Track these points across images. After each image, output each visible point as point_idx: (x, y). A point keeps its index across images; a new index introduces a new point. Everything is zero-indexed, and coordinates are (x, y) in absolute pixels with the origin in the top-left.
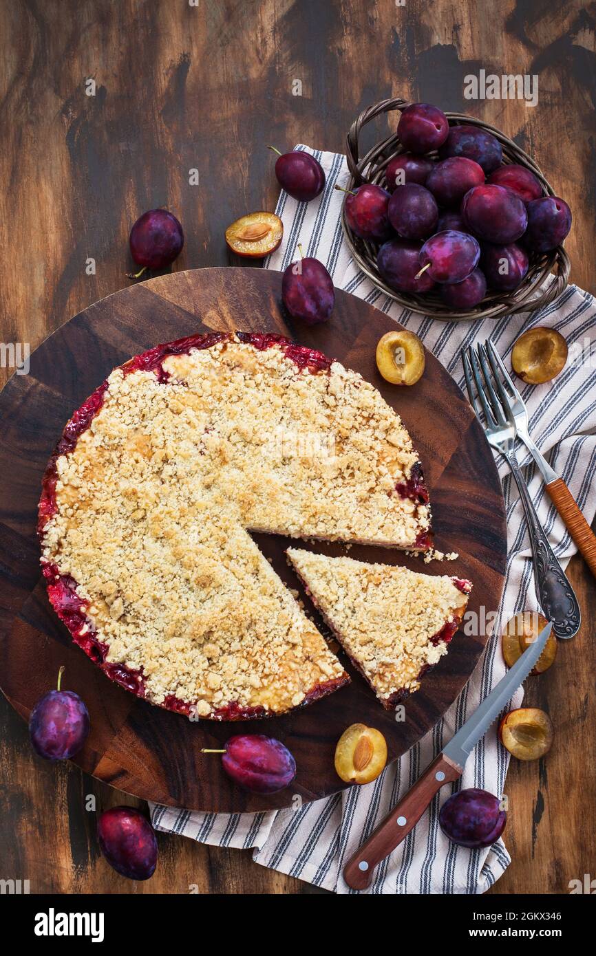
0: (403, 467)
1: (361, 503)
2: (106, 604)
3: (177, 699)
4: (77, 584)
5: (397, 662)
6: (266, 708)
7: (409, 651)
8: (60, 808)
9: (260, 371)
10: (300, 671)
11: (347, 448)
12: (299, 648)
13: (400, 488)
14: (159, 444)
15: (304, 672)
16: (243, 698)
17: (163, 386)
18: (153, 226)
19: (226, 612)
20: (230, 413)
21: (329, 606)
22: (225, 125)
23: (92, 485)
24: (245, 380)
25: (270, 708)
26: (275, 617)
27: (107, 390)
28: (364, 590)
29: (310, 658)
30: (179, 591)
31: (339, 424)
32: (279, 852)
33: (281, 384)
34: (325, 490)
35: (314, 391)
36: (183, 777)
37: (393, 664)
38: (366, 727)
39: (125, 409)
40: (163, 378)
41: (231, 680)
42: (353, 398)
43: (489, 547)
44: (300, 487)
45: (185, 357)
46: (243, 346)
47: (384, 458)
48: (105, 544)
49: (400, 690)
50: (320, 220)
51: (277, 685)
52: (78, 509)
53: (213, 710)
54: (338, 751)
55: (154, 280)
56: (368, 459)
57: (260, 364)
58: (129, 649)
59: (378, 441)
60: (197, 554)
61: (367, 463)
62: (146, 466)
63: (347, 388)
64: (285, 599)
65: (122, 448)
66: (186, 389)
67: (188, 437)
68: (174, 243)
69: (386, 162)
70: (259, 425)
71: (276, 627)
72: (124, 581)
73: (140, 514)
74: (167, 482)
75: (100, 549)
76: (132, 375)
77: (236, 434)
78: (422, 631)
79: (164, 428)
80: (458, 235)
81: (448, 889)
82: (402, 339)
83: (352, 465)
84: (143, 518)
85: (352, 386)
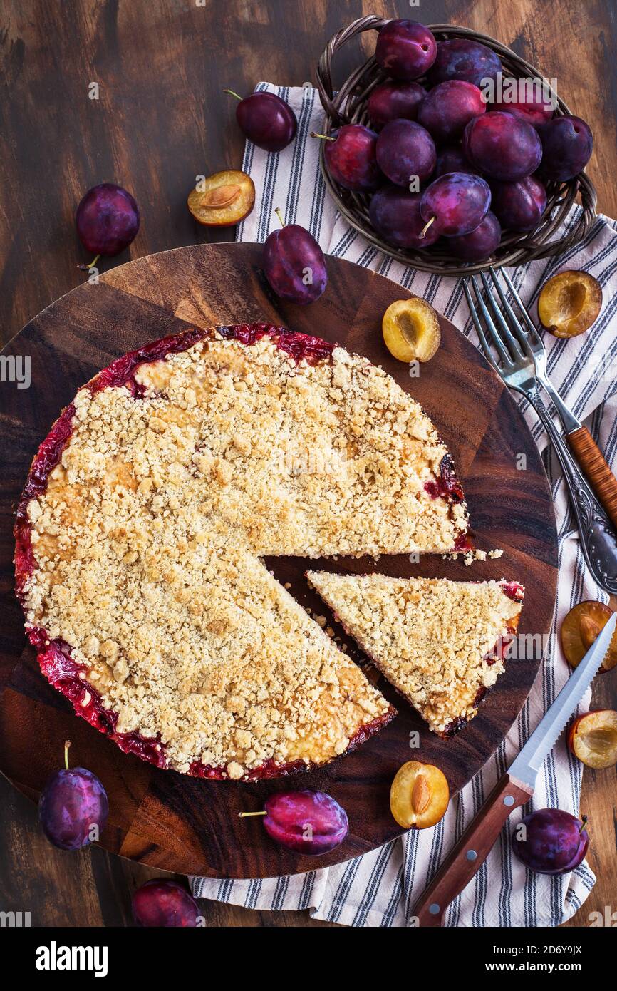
0: (430, 463)
1: (387, 511)
2: (108, 666)
3: (204, 765)
4: (71, 648)
5: (450, 690)
6: (307, 761)
7: (461, 675)
8: (88, 889)
9: (250, 371)
10: (340, 715)
11: (363, 448)
12: (336, 689)
13: (430, 488)
14: (143, 473)
15: (345, 715)
16: (279, 754)
17: (139, 402)
18: (102, 206)
19: (247, 659)
20: (221, 425)
21: (363, 635)
22: (170, 69)
23: (73, 531)
24: (234, 382)
25: (310, 761)
26: (304, 655)
27: (74, 415)
28: (403, 611)
29: (350, 698)
30: (189, 641)
31: (350, 420)
32: (338, 903)
33: (277, 382)
34: (343, 501)
35: (316, 385)
36: (221, 844)
37: (445, 692)
38: (421, 765)
39: (99, 435)
40: (139, 392)
41: (262, 736)
42: (362, 388)
43: (537, 538)
44: (314, 502)
45: (161, 364)
46: (227, 343)
47: (407, 456)
48: (98, 597)
49: (456, 719)
50: (297, 171)
51: (317, 735)
52: (60, 560)
53: (247, 772)
54: (393, 794)
55: (111, 271)
56: (389, 458)
57: (249, 362)
58: (141, 716)
59: (398, 437)
60: (205, 596)
61: (388, 464)
62: (132, 500)
63: (354, 377)
64: (313, 634)
65: (101, 482)
66: (167, 402)
67: (177, 460)
68: (129, 224)
69: (366, 92)
70: (257, 436)
71: (307, 667)
72: (125, 637)
73: (133, 558)
74: (160, 515)
75: (92, 604)
76: (101, 395)
77: (232, 450)
78: (473, 650)
79: (146, 452)
80: (464, 179)
81: (531, 922)
82: (411, 309)
83: (371, 468)
84: (138, 561)
85: (359, 374)
